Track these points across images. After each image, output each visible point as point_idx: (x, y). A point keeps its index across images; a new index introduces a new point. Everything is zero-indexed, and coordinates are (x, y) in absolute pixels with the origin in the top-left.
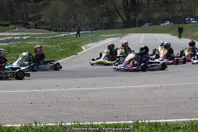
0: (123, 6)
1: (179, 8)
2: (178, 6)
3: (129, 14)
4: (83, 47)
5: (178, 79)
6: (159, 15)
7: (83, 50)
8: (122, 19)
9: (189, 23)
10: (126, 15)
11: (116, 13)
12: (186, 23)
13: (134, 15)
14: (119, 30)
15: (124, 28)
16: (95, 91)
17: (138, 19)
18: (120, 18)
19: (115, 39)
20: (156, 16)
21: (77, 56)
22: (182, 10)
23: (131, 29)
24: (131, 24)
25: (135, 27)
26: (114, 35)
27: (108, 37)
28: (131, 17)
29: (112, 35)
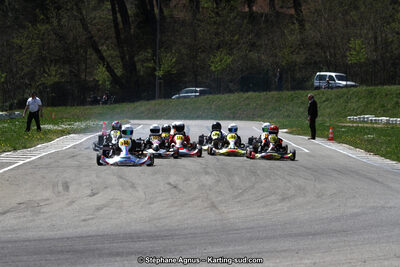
1: (293, 38)
3: (132, 58)
6: (228, 60)
8: (110, 69)
10: (123, 58)
11: (91, 50)
13: (148, 60)
14: (98, 109)
15: (116, 102)
17: (159, 73)
20: (219, 62)
25: (153, 98)
26: (83, 125)
27: (63, 133)
28: (139, 66)
29: (77, 124)
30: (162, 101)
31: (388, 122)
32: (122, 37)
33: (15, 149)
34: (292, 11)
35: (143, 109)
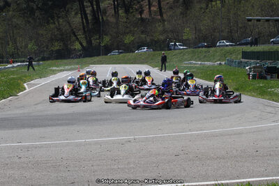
0: (81, 27)
1: (160, 29)
2: (159, 26)
3: (90, 38)
4: (25, 85)
5: (160, 128)
6: (132, 38)
7: (25, 89)
8: (81, 44)
9: (175, 49)
10: (86, 38)
11: (72, 35)
12: (171, 50)
13: (97, 39)
14: (76, 60)
15: (84, 57)
16: (41, 147)
17: (102, 45)
18: (77, 43)
19: (70, 73)
20: (128, 39)
21: (17, 97)
22: (164, 31)
23: (93, 58)
24: (93, 52)
25: (98, 55)
26: (69, 67)
27: (61, 71)
28: (93, 42)
29: (67, 67)
30: (104, 56)
31: (201, 64)
32: (86, 29)
33: (41, 78)
34: (159, 17)
35: (95, 60)
